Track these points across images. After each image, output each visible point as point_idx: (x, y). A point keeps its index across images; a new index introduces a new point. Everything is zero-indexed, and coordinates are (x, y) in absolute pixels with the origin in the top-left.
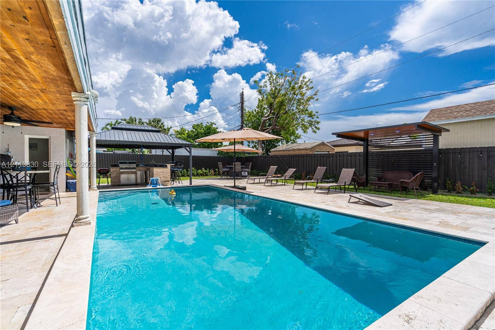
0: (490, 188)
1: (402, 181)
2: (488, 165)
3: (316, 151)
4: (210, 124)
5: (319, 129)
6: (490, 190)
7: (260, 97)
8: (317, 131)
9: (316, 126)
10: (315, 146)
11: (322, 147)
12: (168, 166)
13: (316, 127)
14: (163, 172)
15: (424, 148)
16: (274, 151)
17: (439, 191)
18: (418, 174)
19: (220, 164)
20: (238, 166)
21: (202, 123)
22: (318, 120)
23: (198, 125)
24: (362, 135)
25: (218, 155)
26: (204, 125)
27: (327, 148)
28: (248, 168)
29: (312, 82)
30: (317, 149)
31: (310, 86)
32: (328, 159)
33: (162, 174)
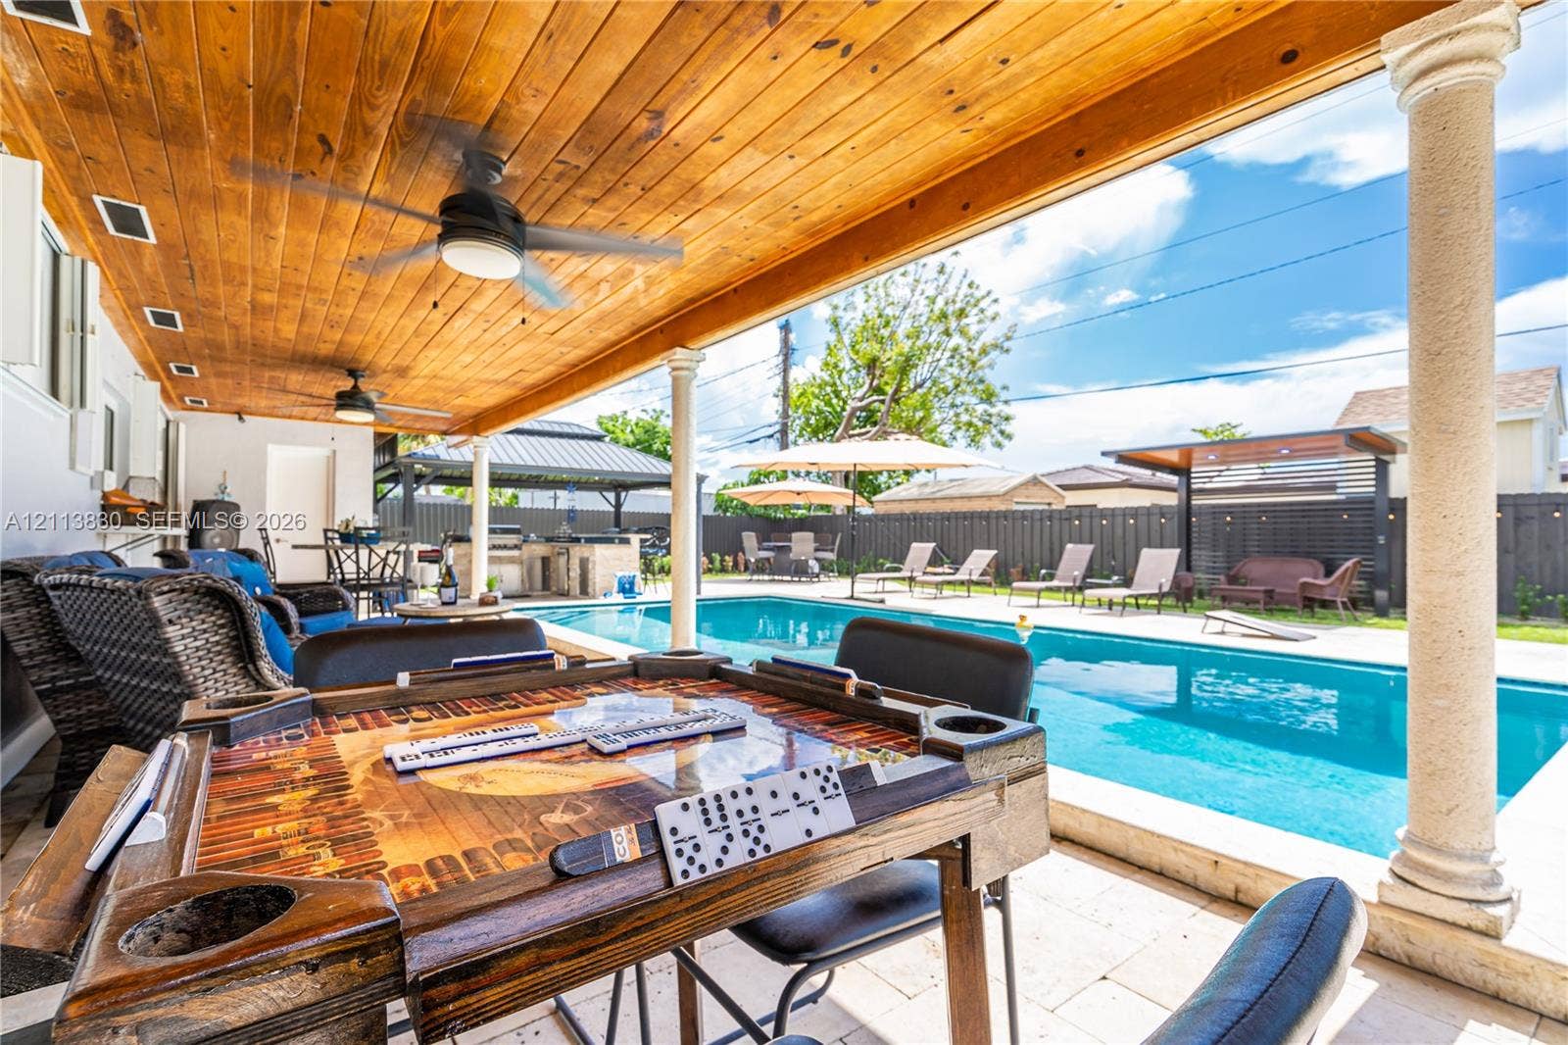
0: (1524, 601)
1: (1305, 583)
2: (1517, 542)
3: (1017, 503)
4: (652, 413)
5: (1009, 437)
6: (1525, 607)
7: (832, 338)
8: (1005, 442)
9: (1003, 427)
10: (1015, 488)
11: (1034, 490)
12: (632, 541)
13: (1002, 432)
14: (620, 559)
15: (1343, 497)
16: (885, 502)
17: (1391, 611)
18: (1349, 564)
19: (749, 539)
20: (802, 544)
21: (625, 412)
22: (1007, 410)
23: (614, 418)
24: (1174, 457)
25: (715, 510)
26: (632, 417)
27: (1046, 492)
28: (832, 551)
29: (996, 301)
30: (1019, 496)
31: (989, 313)
32: (1066, 524)
33: (617, 562)
